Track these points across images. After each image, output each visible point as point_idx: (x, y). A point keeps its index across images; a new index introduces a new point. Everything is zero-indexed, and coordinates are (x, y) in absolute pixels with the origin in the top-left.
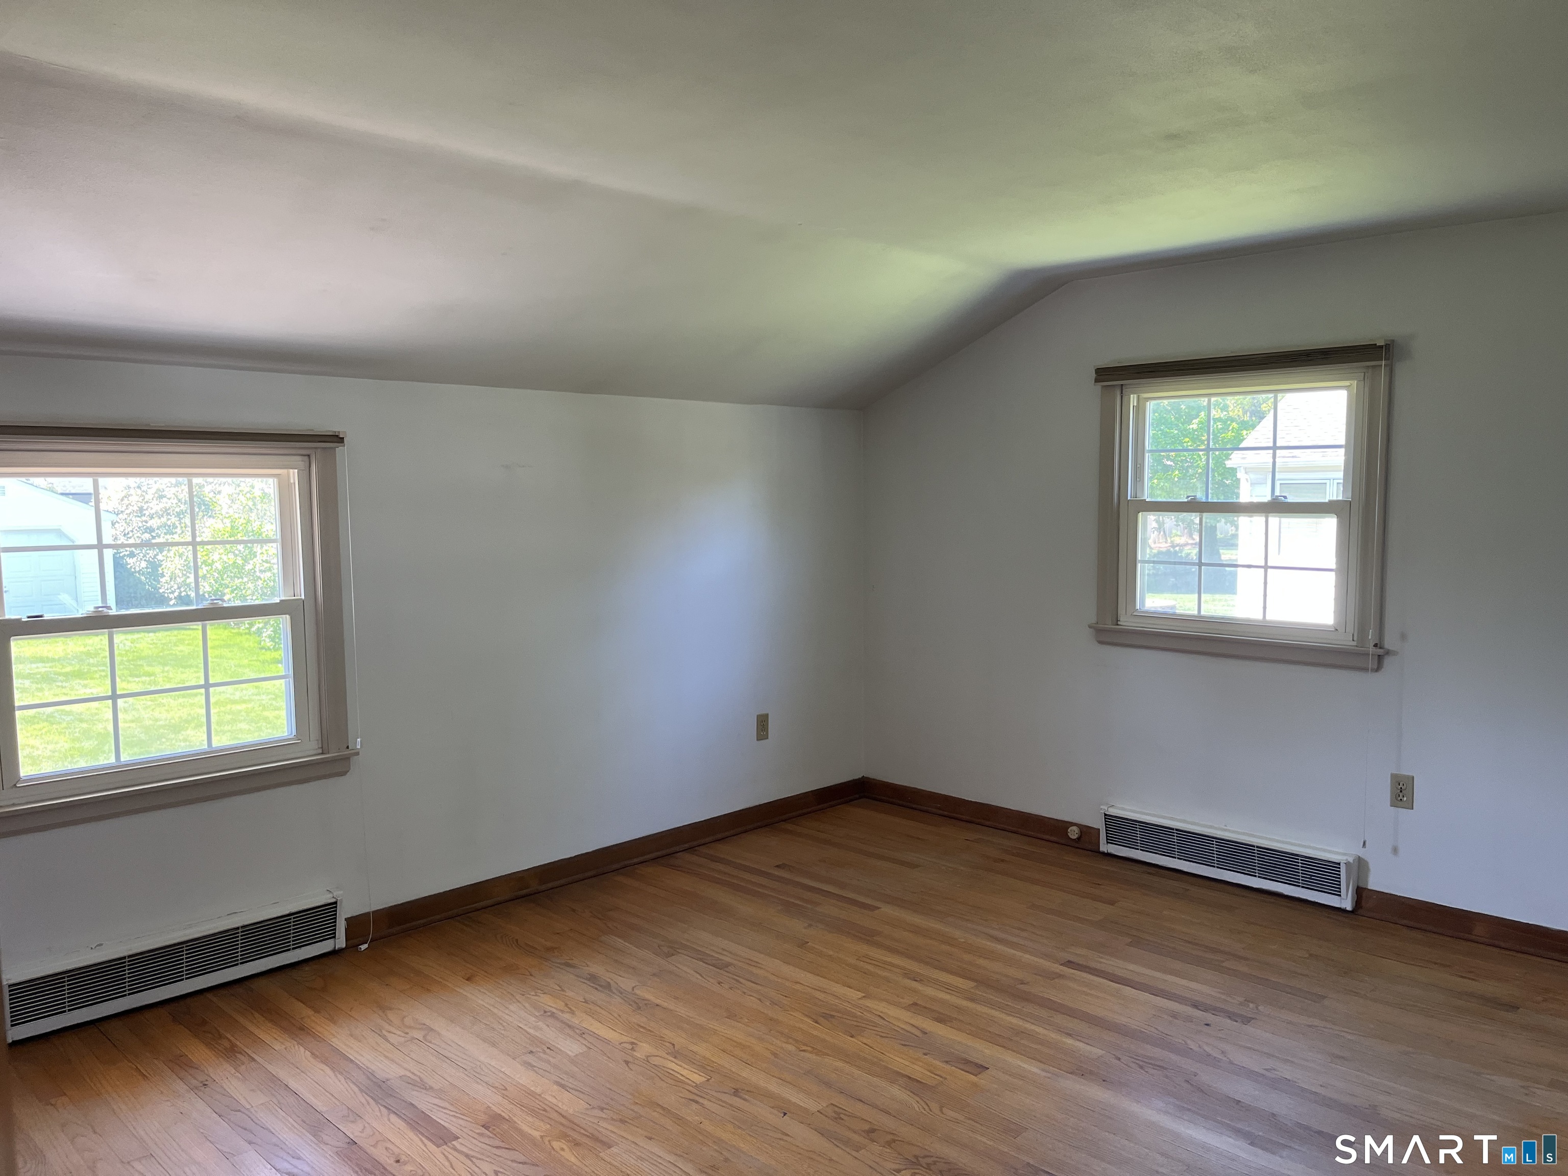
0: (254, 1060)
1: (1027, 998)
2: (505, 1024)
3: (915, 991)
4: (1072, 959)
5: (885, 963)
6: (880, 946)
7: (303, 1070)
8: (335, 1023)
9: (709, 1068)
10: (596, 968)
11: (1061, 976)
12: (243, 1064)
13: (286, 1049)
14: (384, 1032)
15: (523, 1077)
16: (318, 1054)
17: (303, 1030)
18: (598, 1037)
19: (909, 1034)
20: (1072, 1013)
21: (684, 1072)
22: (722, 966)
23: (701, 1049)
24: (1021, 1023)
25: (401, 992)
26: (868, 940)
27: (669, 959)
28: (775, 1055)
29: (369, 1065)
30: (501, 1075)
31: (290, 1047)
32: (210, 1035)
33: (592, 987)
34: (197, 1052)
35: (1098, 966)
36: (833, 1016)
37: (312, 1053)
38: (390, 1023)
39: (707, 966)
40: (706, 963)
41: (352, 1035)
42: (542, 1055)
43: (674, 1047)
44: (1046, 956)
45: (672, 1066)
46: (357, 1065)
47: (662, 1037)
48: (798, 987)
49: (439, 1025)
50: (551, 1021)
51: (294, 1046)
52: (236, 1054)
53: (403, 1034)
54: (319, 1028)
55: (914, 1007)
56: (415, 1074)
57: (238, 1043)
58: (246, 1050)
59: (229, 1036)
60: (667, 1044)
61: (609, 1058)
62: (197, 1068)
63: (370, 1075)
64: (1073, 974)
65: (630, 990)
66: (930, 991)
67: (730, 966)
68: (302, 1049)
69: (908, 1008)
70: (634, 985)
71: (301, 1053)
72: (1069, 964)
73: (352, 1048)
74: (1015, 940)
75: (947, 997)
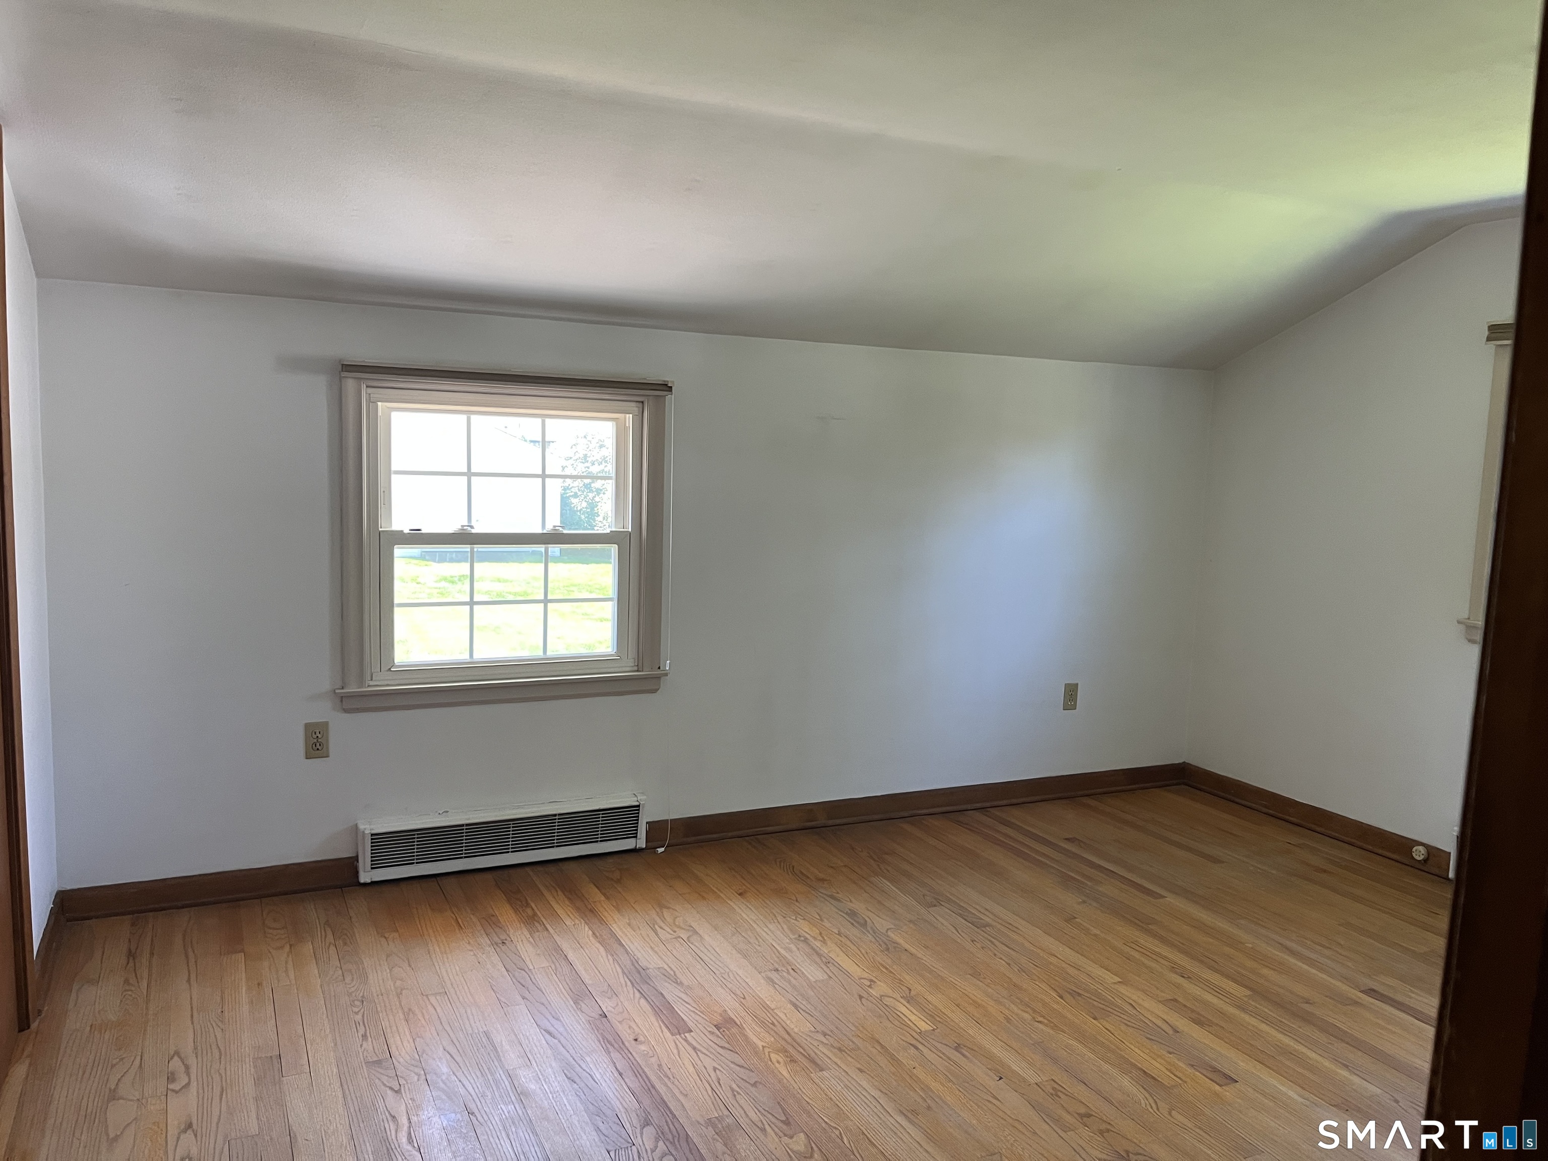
0: (547, 930)
1: (1307, 1019)
2: (761, 940)
3: (1178, 986)
4: (1374, 987)
5: (1155, 953)
6: (1155, 935)
7: (583, 945)
8: (619, 910)
9: (938, 1019)
10: (858, 906)
11: (1356, 1003)
12: (538, 931)
13: (574, 925)
14: (656, 926)
15: (764, 991)
16: (598, 934)
17: (593, 912)
18: (840, 968)
19: (1159, 1029)
20: (1358, 1045)
21: (913, 1018)
22: (980, 925)
23: (936, 1000)
24: (1292, 1043)
25: (680, 894)
26: (1143, 928)
27: (930, 909)
28: (1008, 1020)
29: (636, 952)
30: (744, 984)
31: (578, 924)
32: (520, 903)
33: (850, 922)
34: (505, 913)
35: (1407, 1001)
36: (1079, 995)
37: (594, 933)
38: (664, 920)
39: (965, 922)
40: (966, 920)
41: (629, 925)
42: (785, 974)
43: (910, 993)
44: (1345, 979)
45: (904, 1010)
46: (626, 950)
47: (900, 980)
48: (1053, 960)
49: (704, 929)
50: (801, 945)
51: (581, 924)
52: (535, 922)
53: (672, 933)
54: (606, 914)
55: (1172, 1003)
56: (672, 969)
57: (538, 913)
58: (544, 920)
59: (533, 906)
60: (904, 988)
61: (845, 989)
62: (501, 928)
63: (635, 962)
64: (1372, 1004)
65: (884, 932)
66: (1195, 990)
67: (987, 926)
68: (587, 928)
69: (1165, 1002)
70: (890, 927)
71: (585, 931)
72: (1371, 992)
73: (627, 935)
74: (1313, 956)
75: (1215, 1001)
